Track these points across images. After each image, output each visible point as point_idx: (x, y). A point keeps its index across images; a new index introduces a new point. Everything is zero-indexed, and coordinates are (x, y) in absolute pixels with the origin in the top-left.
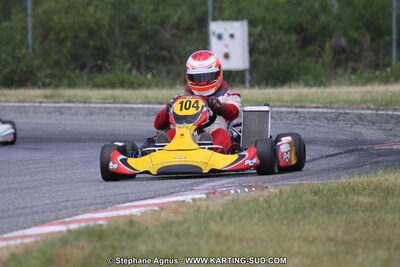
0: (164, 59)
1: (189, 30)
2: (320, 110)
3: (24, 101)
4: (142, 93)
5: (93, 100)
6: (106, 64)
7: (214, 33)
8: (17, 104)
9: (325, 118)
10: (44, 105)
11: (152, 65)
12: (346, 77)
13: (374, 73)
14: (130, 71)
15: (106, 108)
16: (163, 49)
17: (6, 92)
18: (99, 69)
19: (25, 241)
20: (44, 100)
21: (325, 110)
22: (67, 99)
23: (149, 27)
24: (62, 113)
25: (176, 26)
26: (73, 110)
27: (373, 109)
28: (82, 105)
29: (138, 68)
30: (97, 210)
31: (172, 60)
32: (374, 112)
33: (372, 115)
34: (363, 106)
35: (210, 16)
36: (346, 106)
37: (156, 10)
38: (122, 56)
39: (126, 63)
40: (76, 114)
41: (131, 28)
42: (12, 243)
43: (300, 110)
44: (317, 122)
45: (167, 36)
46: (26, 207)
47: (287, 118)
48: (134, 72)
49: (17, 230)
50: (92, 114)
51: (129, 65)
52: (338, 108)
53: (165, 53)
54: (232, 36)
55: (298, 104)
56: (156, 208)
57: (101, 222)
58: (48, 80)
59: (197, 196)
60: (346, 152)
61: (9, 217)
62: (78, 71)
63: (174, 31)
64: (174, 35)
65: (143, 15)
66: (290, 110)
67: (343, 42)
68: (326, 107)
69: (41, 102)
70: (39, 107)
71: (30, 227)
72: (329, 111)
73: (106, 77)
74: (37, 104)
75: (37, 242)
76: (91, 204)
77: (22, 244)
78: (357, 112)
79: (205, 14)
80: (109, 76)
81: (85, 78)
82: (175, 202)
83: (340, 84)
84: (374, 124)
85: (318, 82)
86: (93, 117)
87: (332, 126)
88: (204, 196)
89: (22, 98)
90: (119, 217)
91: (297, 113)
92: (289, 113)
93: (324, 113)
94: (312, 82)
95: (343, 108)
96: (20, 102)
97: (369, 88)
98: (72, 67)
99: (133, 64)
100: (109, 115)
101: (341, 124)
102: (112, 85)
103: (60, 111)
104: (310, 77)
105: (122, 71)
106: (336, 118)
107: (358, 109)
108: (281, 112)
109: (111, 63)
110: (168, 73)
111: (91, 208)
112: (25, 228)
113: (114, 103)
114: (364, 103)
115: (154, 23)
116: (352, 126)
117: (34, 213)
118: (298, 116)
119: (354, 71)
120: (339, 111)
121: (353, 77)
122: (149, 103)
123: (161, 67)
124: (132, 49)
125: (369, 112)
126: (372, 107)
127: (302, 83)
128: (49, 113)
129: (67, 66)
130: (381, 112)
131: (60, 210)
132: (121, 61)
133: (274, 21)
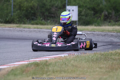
0: (52, 17)
1: (60, 8)
2: (100, 33)
3: (10, 28)
4: (46, 26)
5: (31, 28)
6: (35, 18)
7: (68, 9)
8: (8, 29)
9: (101, 35)
10: (16, 29)
11: (49, 18)
12: (107, 24)
13: (115, 23)
14: (42, 20)
15: (35, 30)
16: (52, 14)
17: (5, 25)
18: (33, 19)
19: (15, 66)
20: (16, 27)
21: (101, 33)
22: (23, 27)
23: (49, 7)
24: (22, 31)
25: (57, 7)
26: (25, 31)
27: (116, 33)
28: (28, 29)
29: (44, 19)
30: (35, 58)
31: (55, 17)
32: (116, 34)
33: (115, 35)
34: (113, 32)
35: (67, 4)
36: (107, 32)
37: (51, 2)
38: (40, 16)
39: (41, 18)
40: (26, 32)
41: (43, 7)
42: (11, 66)
43: (94, 33)
44: (99, 36)
45: (54, 10)
46: (14, 57)
47: (90, 35)
48: (43, 21)
49: (12, 63)
50: (31, 32)
51: (42, 18)
52: (105, 32)
53: (53, 15)
54: (73, 10)
55: (93, 31)
56: (53, 58)
57: (37, 61)
58: (17, 22)
59: (65, 55)
60: (108, 45)
61: (9, 59)
62: (26, 20)
63: (56, 8)
64: (56, 10)
65: (47, 3)
66: (91, 32)
67: (106, 13)
68: (102, 32)
69: (16, 28)
70: (15, 30)
71: (15, 62)
72: (102, 33)
73: (35, 22)
74: (14, 29)
75: (18, 66)
76: (33, 57)
77: (14, 66)
78: (111, 34)
79: (65, 4)
80: (36, 21)
81: (28, 22)
82: (59, 57)
83: (105, 26)
84: (116, 37)
85: (99, 25)
86: (31, 33)
87: (104, 37)
88: (67, 55)
89: (10, 27)
90: (43, 60)
91: (93, 33)
92: (90, 33)
93: (101, 34)
94: (97, 25)
95: (106, 32)
96: (9, 28)
97: (114, 27)
98: (25, 18)
99: (43, 18)
100: (36, 32)
101: (106, 37)
102: (37, 24)
103: (21, 31)
104: (96, 23)
105: (39, 20)
106: (105, 35)
107: (111, 33)
108: (88, 33)
109: (36, 18)
110: (54, 21)
111: (34, 57)
112: (14, 63)
113: (38, 29)
114: (113, 31)
115: (50, 6)
116: (110, 37)
117: (16, 59)
118: (93, 34)
119: (110, 22)
120: (105, 33)
121: (109, 24)
122: (48, 29)
123: (51, 19)
124: (43, 13)
125: (114, 34)
126: (116, 32)
127: (94, 25)
128: (18, 31)
129: (23, 18)
130: (118, 34)
131: (24, 58)
132: (39, 17)
133: (86, 6)
